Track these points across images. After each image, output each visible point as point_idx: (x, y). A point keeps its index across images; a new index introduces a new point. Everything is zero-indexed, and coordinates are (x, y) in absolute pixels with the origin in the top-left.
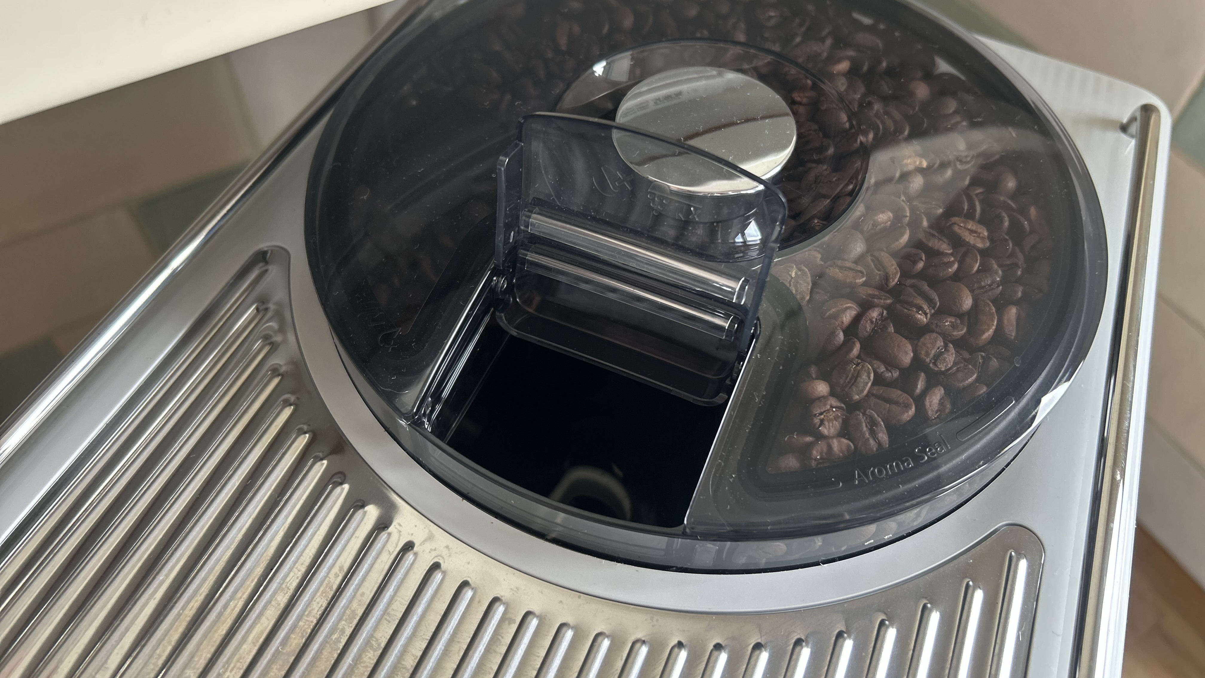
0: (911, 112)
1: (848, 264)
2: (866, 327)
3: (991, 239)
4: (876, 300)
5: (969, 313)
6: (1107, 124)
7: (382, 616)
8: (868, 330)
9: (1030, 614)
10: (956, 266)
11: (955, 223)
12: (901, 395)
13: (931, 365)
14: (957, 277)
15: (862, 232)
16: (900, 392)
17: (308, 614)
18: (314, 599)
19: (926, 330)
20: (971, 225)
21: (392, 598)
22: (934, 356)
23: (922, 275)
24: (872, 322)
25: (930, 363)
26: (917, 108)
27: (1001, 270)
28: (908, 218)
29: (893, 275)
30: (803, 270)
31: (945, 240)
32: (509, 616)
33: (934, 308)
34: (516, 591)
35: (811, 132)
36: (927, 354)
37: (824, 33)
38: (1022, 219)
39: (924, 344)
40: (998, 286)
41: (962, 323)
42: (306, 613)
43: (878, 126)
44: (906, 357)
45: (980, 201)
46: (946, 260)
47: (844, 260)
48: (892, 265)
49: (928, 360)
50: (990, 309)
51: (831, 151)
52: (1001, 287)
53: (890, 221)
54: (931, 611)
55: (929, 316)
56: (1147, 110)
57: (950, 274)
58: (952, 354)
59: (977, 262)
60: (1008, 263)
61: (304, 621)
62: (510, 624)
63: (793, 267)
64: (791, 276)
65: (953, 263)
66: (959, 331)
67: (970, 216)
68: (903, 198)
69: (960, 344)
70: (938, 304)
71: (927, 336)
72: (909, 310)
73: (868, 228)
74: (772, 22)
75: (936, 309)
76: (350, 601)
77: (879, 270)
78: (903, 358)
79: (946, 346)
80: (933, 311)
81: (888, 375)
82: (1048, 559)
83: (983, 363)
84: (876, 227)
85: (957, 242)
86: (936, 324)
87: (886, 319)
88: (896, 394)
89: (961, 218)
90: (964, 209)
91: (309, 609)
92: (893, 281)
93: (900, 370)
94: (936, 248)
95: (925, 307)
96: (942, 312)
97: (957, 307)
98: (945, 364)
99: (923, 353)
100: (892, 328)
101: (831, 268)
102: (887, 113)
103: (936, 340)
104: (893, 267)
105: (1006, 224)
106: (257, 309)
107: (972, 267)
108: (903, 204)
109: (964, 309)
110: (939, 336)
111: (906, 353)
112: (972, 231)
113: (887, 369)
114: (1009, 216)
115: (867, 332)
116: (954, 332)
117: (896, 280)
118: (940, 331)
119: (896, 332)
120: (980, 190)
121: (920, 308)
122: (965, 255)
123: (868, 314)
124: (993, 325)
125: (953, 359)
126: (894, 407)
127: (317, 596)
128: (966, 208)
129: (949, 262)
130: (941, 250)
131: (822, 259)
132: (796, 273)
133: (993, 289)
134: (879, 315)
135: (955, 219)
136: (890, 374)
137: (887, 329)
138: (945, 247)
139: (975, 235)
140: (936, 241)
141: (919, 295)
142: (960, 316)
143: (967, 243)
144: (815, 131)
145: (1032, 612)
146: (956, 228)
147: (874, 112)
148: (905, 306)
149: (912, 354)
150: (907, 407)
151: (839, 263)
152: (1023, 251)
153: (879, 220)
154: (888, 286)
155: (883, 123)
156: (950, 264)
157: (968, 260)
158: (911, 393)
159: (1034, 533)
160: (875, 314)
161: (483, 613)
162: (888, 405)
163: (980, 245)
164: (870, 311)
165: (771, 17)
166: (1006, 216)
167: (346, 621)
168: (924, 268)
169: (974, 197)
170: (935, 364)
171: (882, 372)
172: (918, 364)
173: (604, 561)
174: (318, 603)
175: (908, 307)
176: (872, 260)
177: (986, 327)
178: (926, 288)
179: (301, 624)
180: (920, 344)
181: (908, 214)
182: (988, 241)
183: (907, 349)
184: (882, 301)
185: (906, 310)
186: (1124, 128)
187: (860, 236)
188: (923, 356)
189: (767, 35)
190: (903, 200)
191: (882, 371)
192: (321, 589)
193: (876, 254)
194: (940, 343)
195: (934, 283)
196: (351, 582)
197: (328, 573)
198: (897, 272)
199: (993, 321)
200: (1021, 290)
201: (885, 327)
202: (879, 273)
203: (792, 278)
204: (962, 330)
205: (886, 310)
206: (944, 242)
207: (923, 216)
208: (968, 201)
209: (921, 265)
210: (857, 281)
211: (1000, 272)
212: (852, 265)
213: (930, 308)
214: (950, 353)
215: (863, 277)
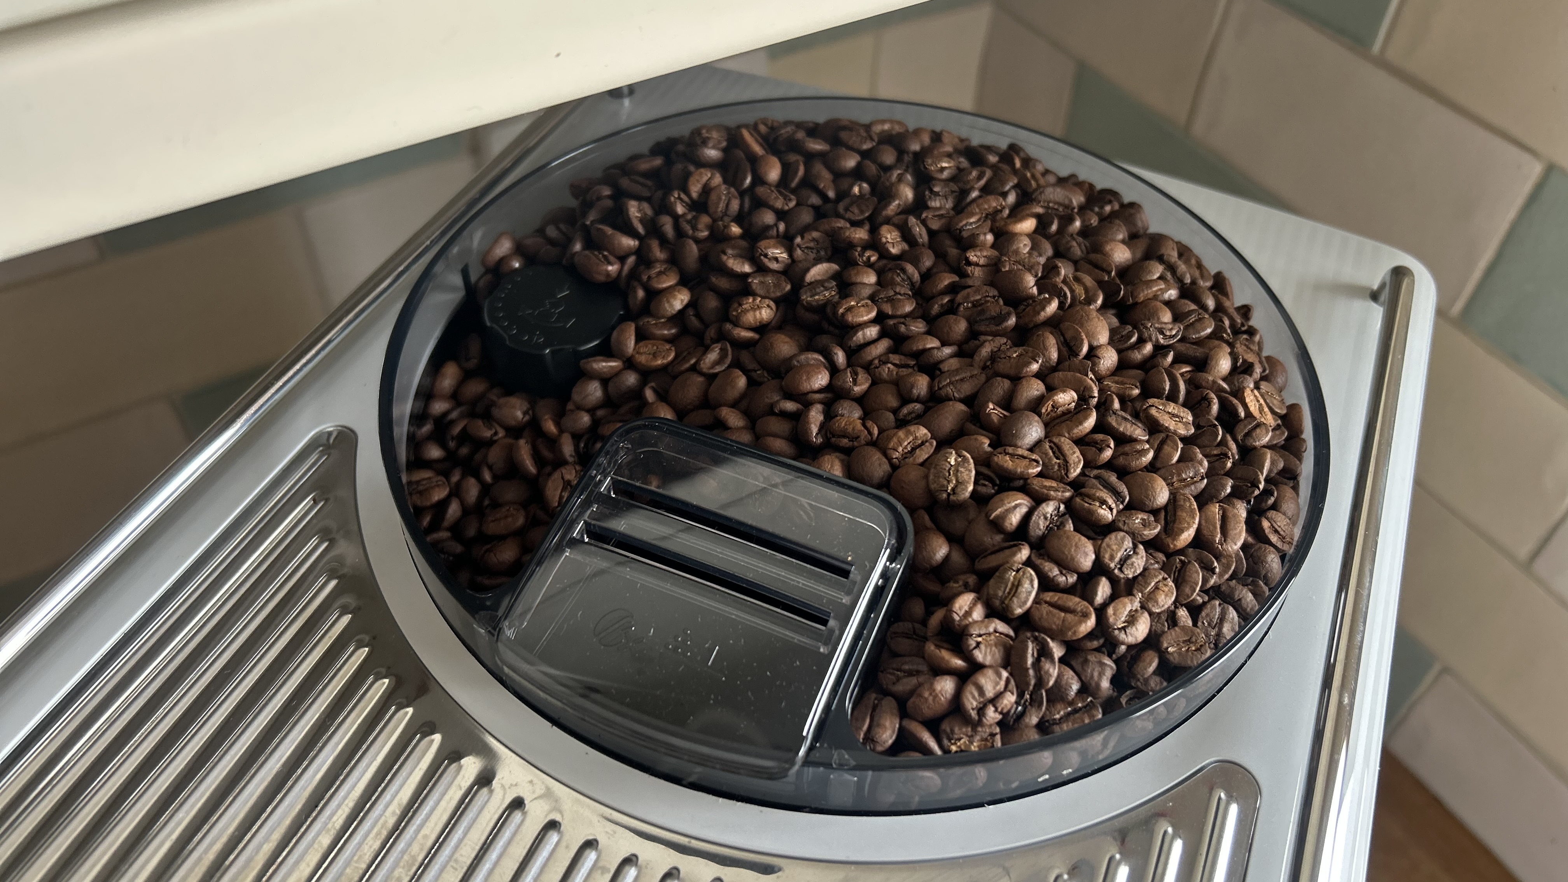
0: (1106, 278)
1: (1020, 452)
2: (1038, 524)
3: (1197, 426)
4: (1052, 493)
5: (1165, 507)
6: (1354, 291)
7: (448, 862)
8: (1042, 527)
9: (1240, 868)
10: (1151, 455)
11: (1150, 406)
12: (1079, 603)
13: (1116, 571)
14: (1152, 468)
15: (1039, 415)
16: (1077, 599)
17: (358, 860)
18: (366, 842)
19: (1111, 528)
20: (1172, 408)
21: (460, 841)
22: (1121, 560)
23: (1109, 465)
24: (1046, 518)
25: (1115, 569)
26: (1113, 273)
27: (1208, 461)
28: (1096, 399)
29: (1074, 464)
30: (964, 456)
31: (1140, 425)
32: (601, 864)
33: (1122, 503)
34: (612, 835)
35: (989, 299)
36: (1112, 558)
37: (1007, 188)
38: (1235, 401)
39: (1109, 546)
40: (1203, 478)
41: (1156, 521)
42: (356, 858)
43: (1065, 294)
44: (1087, 561)
45: (1185, 382)
46: (1139, 447)
47: (1016, 446)
48: (1074, 453)
49: (1112, 565)
50: (1191, 504)
51: (1012, 321)
52: (1205, 481)
53: (1074, 402)
54: (1119, 863)
55: (1115, 511)
56: (1399, 273)
57: (1144, 464)
58: (1142, 557)
59: (1177, 451)
60: (1215, 452)
61: (352, 867)
62: (603, 873)
63: (952, 453)
64: (949, 463)
65: (1147, 451)
66: (1151, 530)
67: (1172, 397)
68: (1091, 375)
69: (1152, 545)
70: (1128, 498)
71: (1113, 536)
72: (1090, 504)
73: (1047, 410)
74: (945, 175)
75: (1125, 504)
76: (409, 845)
77: (1057, 458)
78: (1082, 560)
79: (1135, 547)
80: (1121, 507)
81: (1062, 579)
82: (1264, 803)
83: (1182, 567)
84: (1057, 409)
85: (1154, 427)
86: (1124, 521)
87: (1064, 515)
88: (1074, 601)
89: (1162, 399)
90: (1164, 389)
91: (359, 853)
92: (1075, 471)
93: (1078, 573)
94: (1128, 434)
95: (1110, 501)
96: (1132, 507)
97: (1150, 500)
98: (1133, 570)
99: (1107, 556)
100: (1072, 525)
101: (1000, 456)
102: (1077, 279)
103: (1123, 539)
104: (1075, 455)
105: (1215, 408)
106: (314, 499)
107: (1171, 457)
108: (1091, 382)
109: (1159, 503)
110: (1127, 536)
111: (1086, 554)
112: (1174, 415)
113: (1061, 573)
114: (1219, 397)
115: (1040, 530)
116: (1144, 530)
117: (1078, 471)
118: (1128, 529)
119: (1075, 530)
120: (1186, 369)
121: (1103, 502)
122: (1163, 443)
123: (1040, 508)
124: (1194, 523)
125: (1143, 564)
126: (1070, 617)
127: (369, 838)
128: (1167, 388)
129: (1143, 449)
130: (1135, 436)
131: (989, 445)
132: (956, 460)
133: (1196, 482)
134: (1055, 510)
135: (1152, 401)
136: (1064, 578)
137: (1064, 526)
138: (1139, 432)
139: (1177, 419)
140: (1129, 425)
141: (1105, 487)
142: (1155, 512)
143: (1167, 429)
144: (994, 297)
145: (1243, 866)
146: (1153, 411)
147: (1062, 277)
148: (1087, 499)
149: (1093, 557)
150: (1085, 616)
151: (1010, 450)
152: (1235, 440)
153: (1060, 400)
154: (1068, 477)
155: (1072, 291)
156: (1143, 452)
157: (1167, 448)
158: (1091, 602)
159: (1250, 773)
160: (1049, 508)
161: (570, 860)
162: (1063, 614)
163: (1182, 432)
164: (1044, 505)
165: (943, 169)
166: (1214, 397)
167: (403, 868)
168: (1113, 457)
169: (1178, 376)
170: (1120, 569)
171: (1055, 576)
172: (1100, 569)
173: (721, 800)
174: (371, 847)
175: (1090, 501)
176: (1050, 447)
177: (1186, 525)
178: (1113, 478)
179: (348, 871)
180: (1104, 545)
181: (1096, 395)
182: (1192, 427)
183: (1087, 550)
184: (1060, 494)
185: (1086, 505)
186: (1375, 296)
187: (1037, 418)
188: (1107, 560)
189: (936, 189)
190: (1091, 379)
191: (1054, 574)
192: (375, 830)
193: (1055, 440)
194: (1128, 543)
195: (1123, 473)
196: (412, 822)
197: (384, 811)
198: (1079, 461)
199: (1194, 518)
200: (1230, 484)
201: (1061, 526)
202: (1058, 461)
203: (951, 466)
204: (1155, 528)
205: (1064, 503)
206: (1139, 427)
207: (1115, 397)
208: (1170, 381)
209: (1108, 454)
210: (1030, 471)
211: (1206, 463)
212: (1026, 453)
213: (1118, 503)
214: (1139, 556)
215: (1037, 466)
